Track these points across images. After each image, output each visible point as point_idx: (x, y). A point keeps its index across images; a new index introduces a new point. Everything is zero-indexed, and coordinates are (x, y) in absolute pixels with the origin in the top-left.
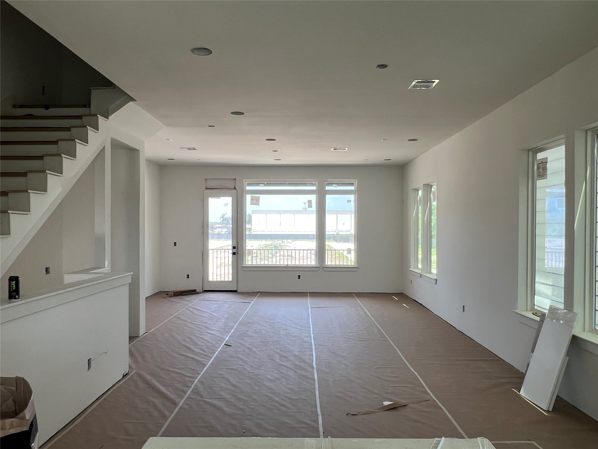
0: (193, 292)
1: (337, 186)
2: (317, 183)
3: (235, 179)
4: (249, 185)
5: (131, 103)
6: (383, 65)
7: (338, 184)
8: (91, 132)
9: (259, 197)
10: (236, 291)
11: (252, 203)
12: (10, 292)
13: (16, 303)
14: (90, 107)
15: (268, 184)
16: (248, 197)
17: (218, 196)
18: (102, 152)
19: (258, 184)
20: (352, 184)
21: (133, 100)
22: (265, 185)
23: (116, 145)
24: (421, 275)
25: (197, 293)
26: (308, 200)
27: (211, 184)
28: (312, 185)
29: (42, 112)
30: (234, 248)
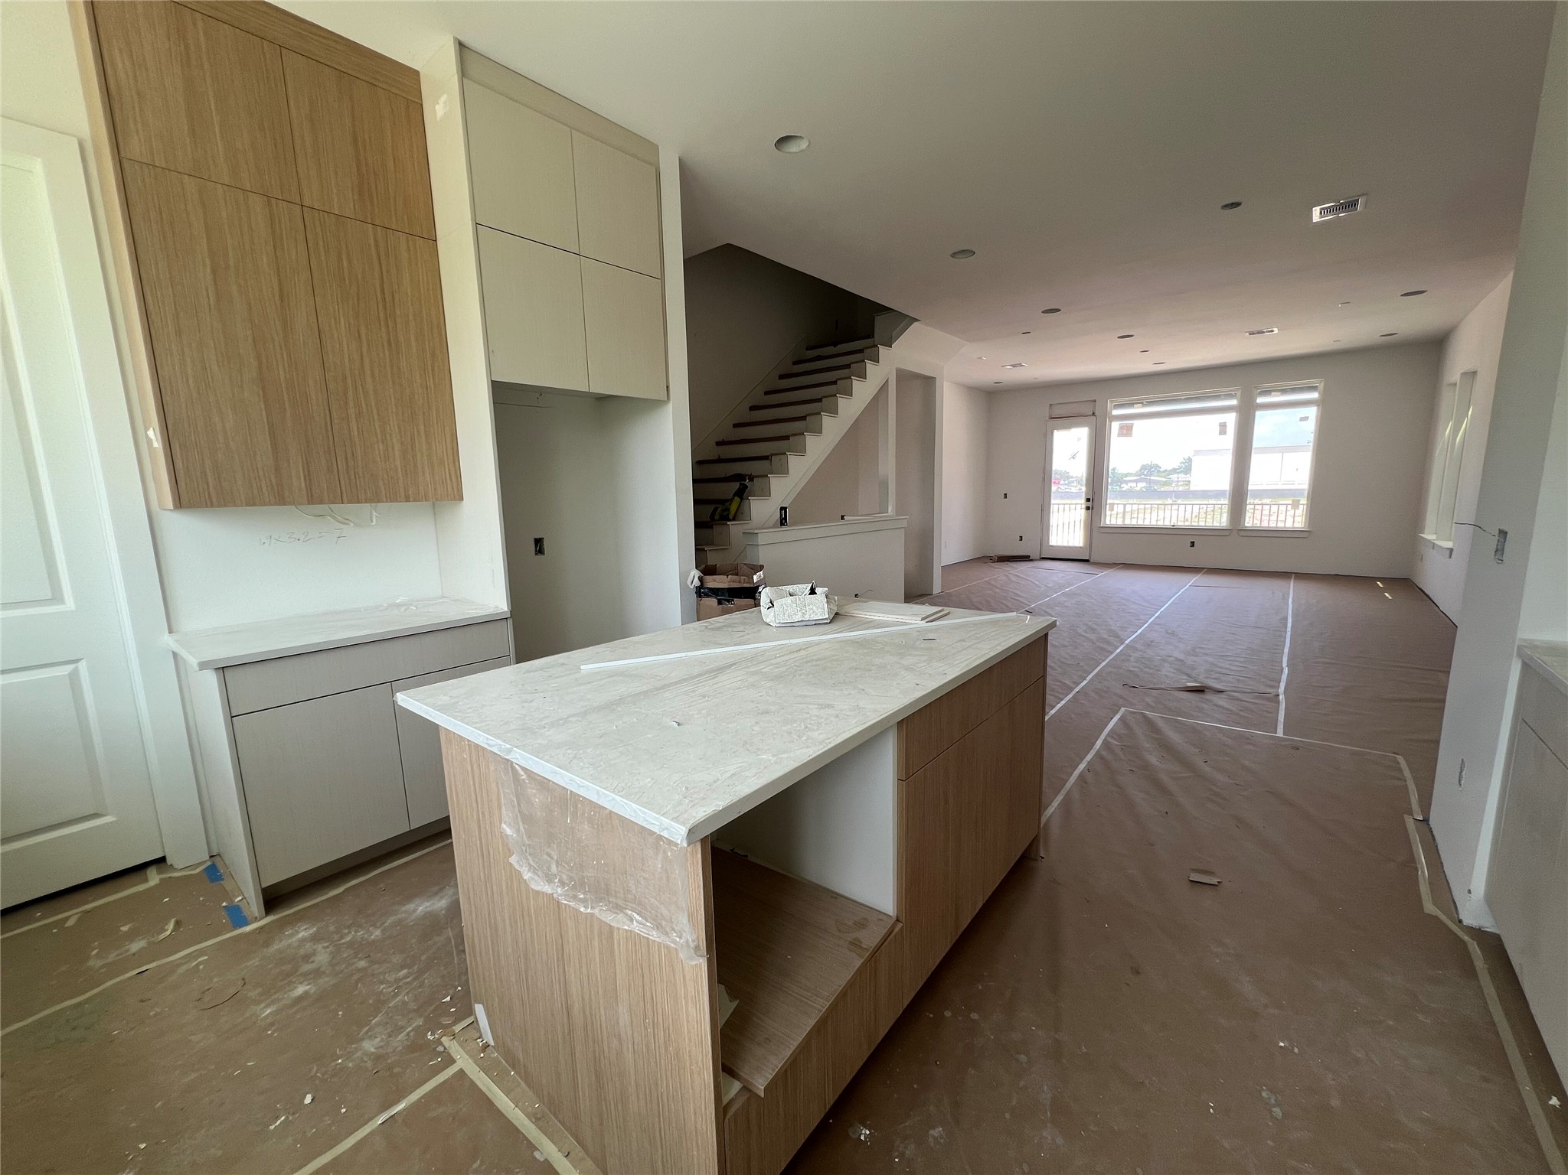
0: (1025, 558)
1: (1281, 394)
2: (1239, 393)
3: (1095, 401)
4: (1117, 406)
5: (916, 324)
6: (1233, 204)
7: (1284, 391)
8: (870, 366)
9: (1133, 424)
10: (1087, 561)
11: (1120, 434)
12: (781, 520)
13: (784, 528)
14: (873, 337)
15: (1151, 403)
16: (1115, 426)
17: (1068, 427)
18: (884, 387)
19: (1131, 405)
20: (1313, 388)
21: (916, 320)
22: (1144, 405)
23: (905, 378)
24: (1434, 544)
25: (1032, 560)
26: (1220, 423)
27: (1057, 412)
28: (1230, 396)
29: (830, 350)
30: (1088, 500)
